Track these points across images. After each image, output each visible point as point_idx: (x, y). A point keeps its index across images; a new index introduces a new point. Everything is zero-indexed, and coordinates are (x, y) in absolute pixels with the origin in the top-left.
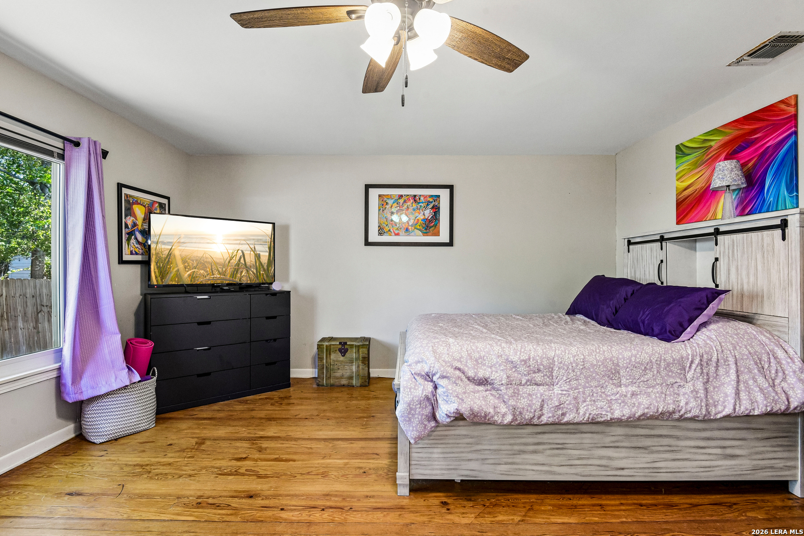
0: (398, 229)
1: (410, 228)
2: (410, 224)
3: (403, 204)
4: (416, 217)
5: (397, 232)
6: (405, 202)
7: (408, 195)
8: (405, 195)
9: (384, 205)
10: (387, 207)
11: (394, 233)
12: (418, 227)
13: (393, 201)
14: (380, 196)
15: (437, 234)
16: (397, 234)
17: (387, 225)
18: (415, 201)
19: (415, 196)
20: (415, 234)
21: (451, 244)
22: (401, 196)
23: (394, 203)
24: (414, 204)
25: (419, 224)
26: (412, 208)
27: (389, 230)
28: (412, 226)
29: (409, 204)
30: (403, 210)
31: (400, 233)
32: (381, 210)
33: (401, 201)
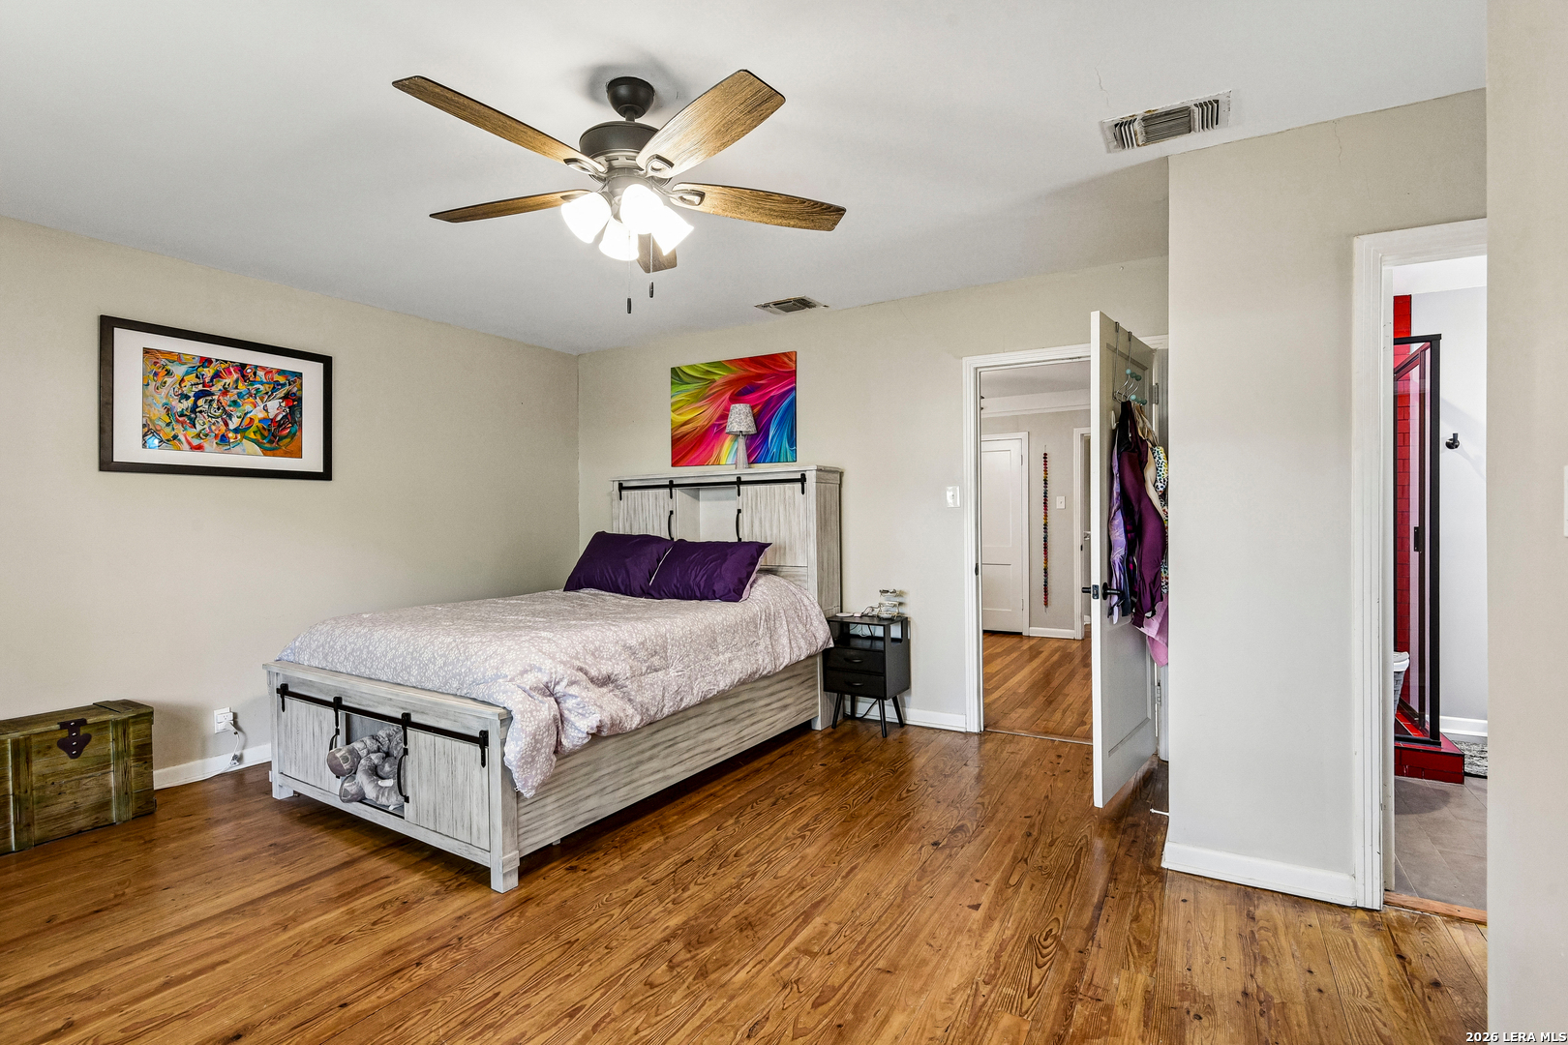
0: (198, 436)
1: (231, 435)
2: (232, 426)
3: (212, 380)
4: (246, 414)
5: (195, 442)
6: (217, 375)
7: (226, 362)
8: (217, 360)
9: (161, 374)
10: (169, 380)
11: (189, 443)
12: (252, 436)
13: (183, 369)
14: (146, 351)
15: (297, 453)
16: (199, 448)
17: (168, 425)
18: (243, 376)
19: (243, 366)
20: (244, 450)
21: (326, 475)
22: (206, 362)
23: (187, 373)
24: (240, 385)
25: (254, 428)
26: (236, 391)
27: (175, 437)
28: (236, 431)
29: (228, 381)
30: (213, 394)
31: (206, 445)
32: (151, 387)
33: (208, 372)
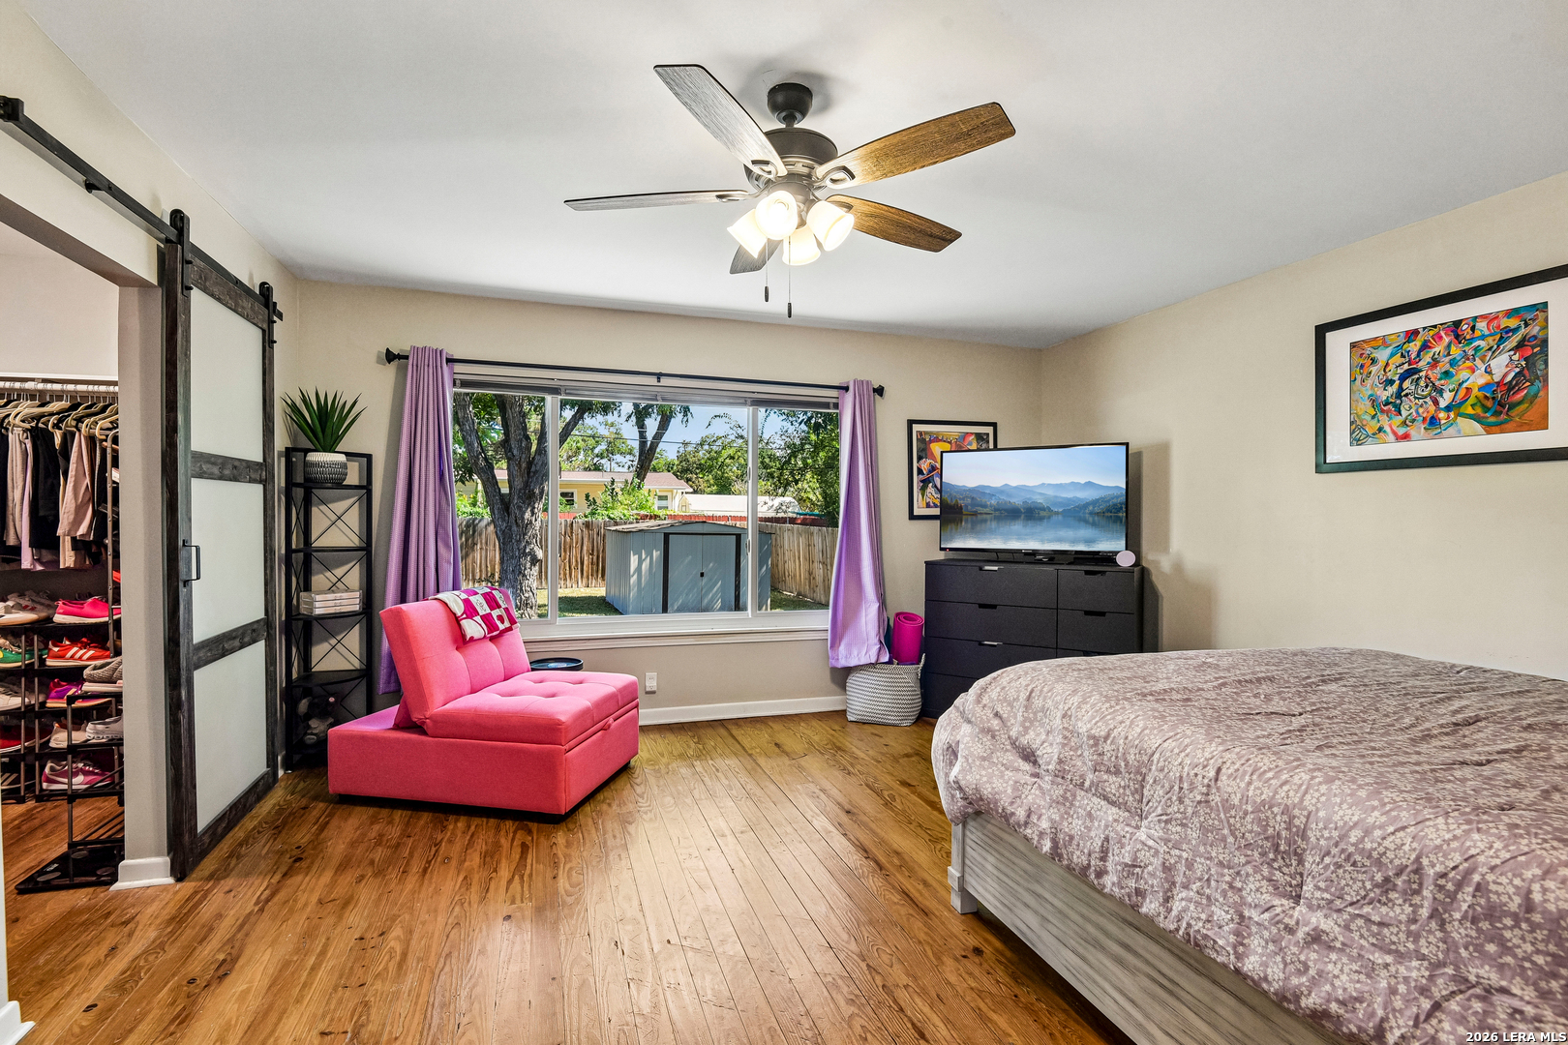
0: (1404, 423)
1: (1442, 415)
2: (1443, 404)
3: (1418, 355)
4: (1460, 385)
5: (1401, 431)
6: (1425, 346)
7: (1435, 326)
8: (1424, 328)
9: (1366, 365)
10: (1374, 369)
11: (1394, 433)
12: (1470, 411)
13: (1389, 351)
14: (1353, 345)
15: (1540, 425)
16: (1406, 437)
17: (1373, 417)
18: (1457, 337)
19: (1457, 324)
20: (1459, 431)
22: (1412, 334)
23: (1392, 355)
24: (1453, 348)
25: (1472, 400)
26: (1448, 359)
27: (1380, 429)
28: (1448, 408)
29: (1437, 349)
30: (1421, 371)
31: (1413, 433)
32: (1358, 382)
33: (1414, 347)
